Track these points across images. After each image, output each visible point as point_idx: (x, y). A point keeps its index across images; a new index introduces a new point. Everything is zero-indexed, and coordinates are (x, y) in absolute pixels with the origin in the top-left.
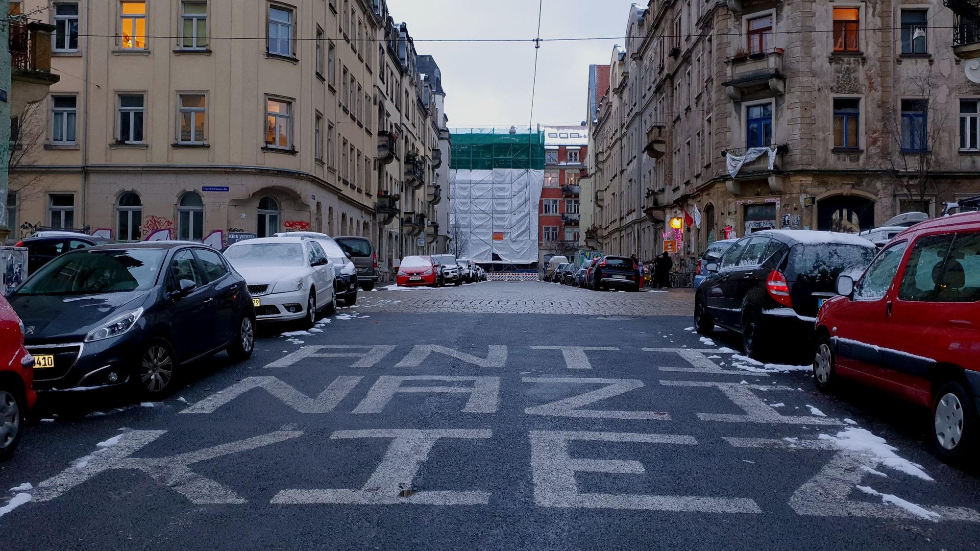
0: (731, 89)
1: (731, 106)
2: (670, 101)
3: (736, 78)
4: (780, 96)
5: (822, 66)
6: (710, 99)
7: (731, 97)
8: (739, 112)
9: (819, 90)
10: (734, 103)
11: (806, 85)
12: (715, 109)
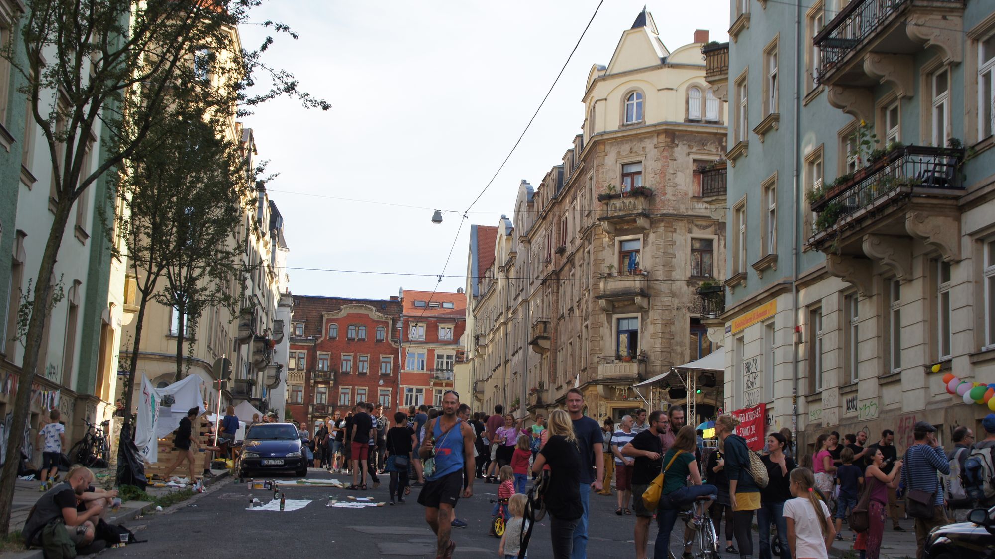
0: (603, 302)
1: (603, 317)
2: (555, 298)
3: (608, 293)
4: (645, 312)
5: (681, 289)
6: (587, 308)
7: (604, 310)
8: (610, 323)
9: (677, 309)
10: (607, 314)
11: (667, 304)
12: (590, 317)
